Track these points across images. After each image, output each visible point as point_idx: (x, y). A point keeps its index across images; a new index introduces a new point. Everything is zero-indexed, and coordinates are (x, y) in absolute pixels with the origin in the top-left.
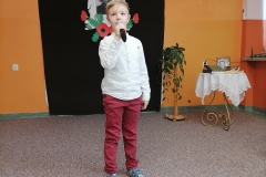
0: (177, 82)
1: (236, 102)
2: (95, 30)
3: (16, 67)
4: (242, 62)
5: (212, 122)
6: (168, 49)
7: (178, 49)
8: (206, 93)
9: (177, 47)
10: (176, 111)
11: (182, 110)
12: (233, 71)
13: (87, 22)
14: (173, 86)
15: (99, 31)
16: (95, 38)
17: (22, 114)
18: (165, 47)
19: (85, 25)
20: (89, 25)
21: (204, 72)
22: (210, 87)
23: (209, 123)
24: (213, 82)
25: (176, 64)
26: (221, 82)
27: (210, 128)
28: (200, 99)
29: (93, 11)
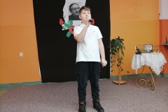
0: (120, 61)
1: (158, 72)
2: (68, 30)
3: (21, 54)
4: (161, 46)
5: (143, 85)
6: (113, 40)
7: (120, 40)
8: (138, 67)
9: (119, 39)
10: (120, 78)
11: (124, 78)
12: (155, 53)
13: (63, 25)
14: (117, 62)
15: (70, 30)
16: (68, 35)
18: (111, 39)
19: (62, 27)
20: (65, 27)
21: (137, 53)
22: (140, 63)
23: (141, 85)
24: (143, 60)
25: (118, 49)
26: (147, 60)
27: (142, 89)
28: (135, 70)
29: (66, 19)
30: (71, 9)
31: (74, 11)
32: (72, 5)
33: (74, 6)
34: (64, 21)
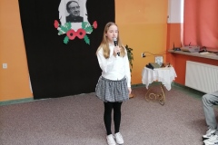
1: (169, 88)
2: (65, 35)
3: (5, 66)
7: (128, 49)
8: (150, 82)
13: (59, 29)
15: (68, 35)
16: (66, 41)
17: (13, 101)
19: (58, 31)
20: (61, 31)
21: (147, 66)
22: (152, 78)
23: (151, 100)
24: (155, 75)
26: (160, 76)
28: (145, 85)
29: (63, 21)
30: (68, 9)
31: (73, 11)
32: (69, 3)
33: (73, 5)
34: (60, 23)
